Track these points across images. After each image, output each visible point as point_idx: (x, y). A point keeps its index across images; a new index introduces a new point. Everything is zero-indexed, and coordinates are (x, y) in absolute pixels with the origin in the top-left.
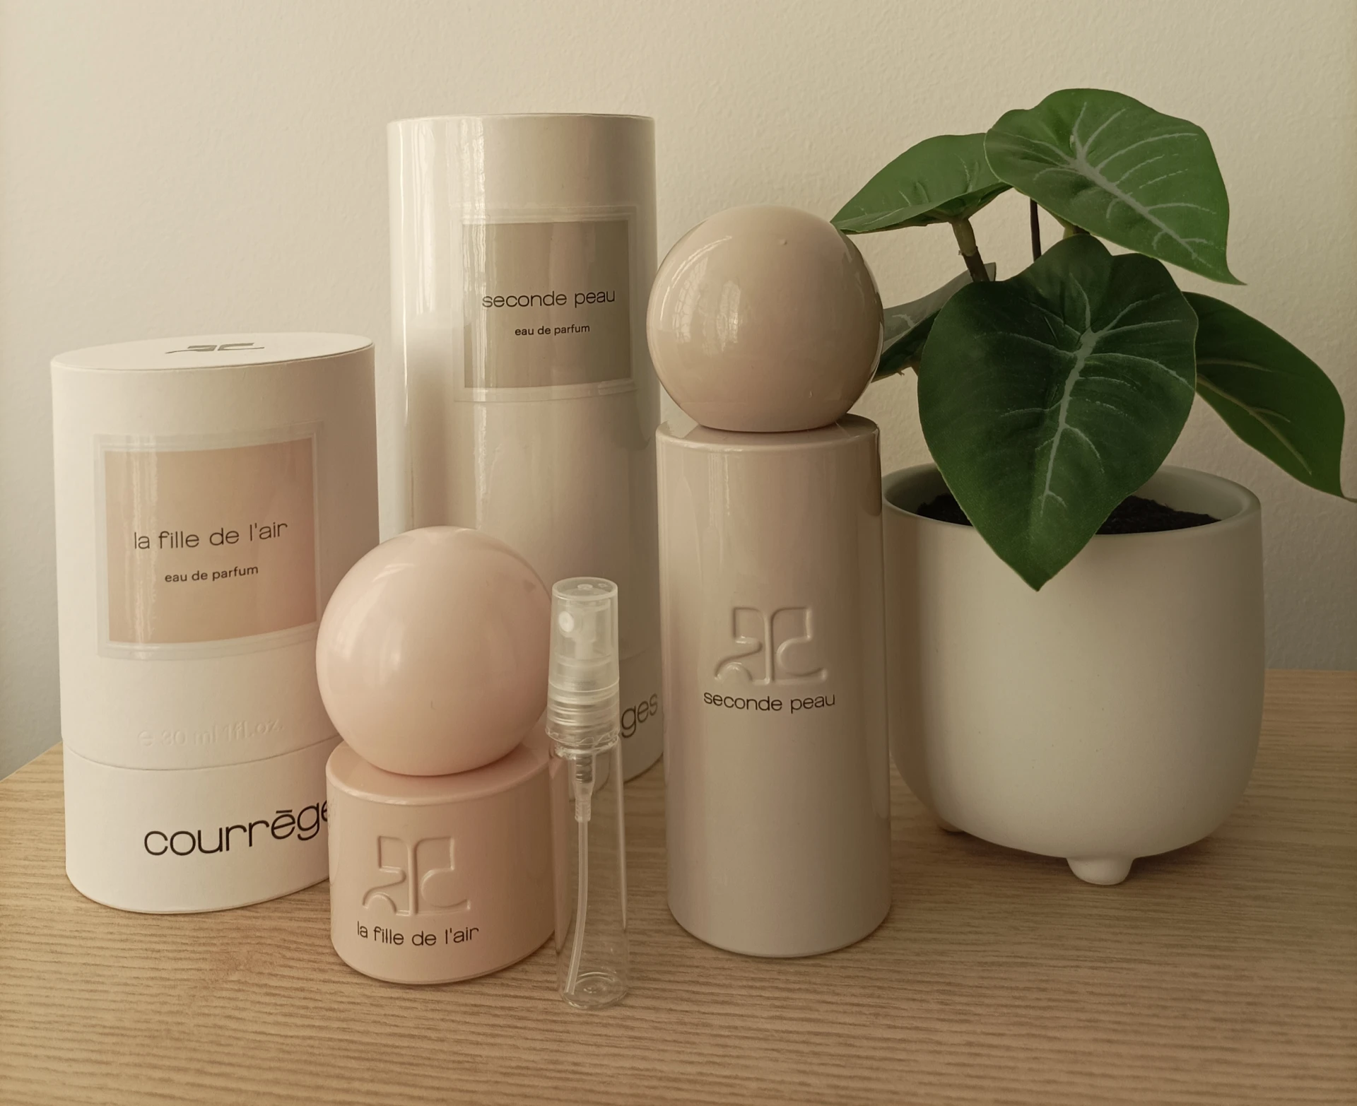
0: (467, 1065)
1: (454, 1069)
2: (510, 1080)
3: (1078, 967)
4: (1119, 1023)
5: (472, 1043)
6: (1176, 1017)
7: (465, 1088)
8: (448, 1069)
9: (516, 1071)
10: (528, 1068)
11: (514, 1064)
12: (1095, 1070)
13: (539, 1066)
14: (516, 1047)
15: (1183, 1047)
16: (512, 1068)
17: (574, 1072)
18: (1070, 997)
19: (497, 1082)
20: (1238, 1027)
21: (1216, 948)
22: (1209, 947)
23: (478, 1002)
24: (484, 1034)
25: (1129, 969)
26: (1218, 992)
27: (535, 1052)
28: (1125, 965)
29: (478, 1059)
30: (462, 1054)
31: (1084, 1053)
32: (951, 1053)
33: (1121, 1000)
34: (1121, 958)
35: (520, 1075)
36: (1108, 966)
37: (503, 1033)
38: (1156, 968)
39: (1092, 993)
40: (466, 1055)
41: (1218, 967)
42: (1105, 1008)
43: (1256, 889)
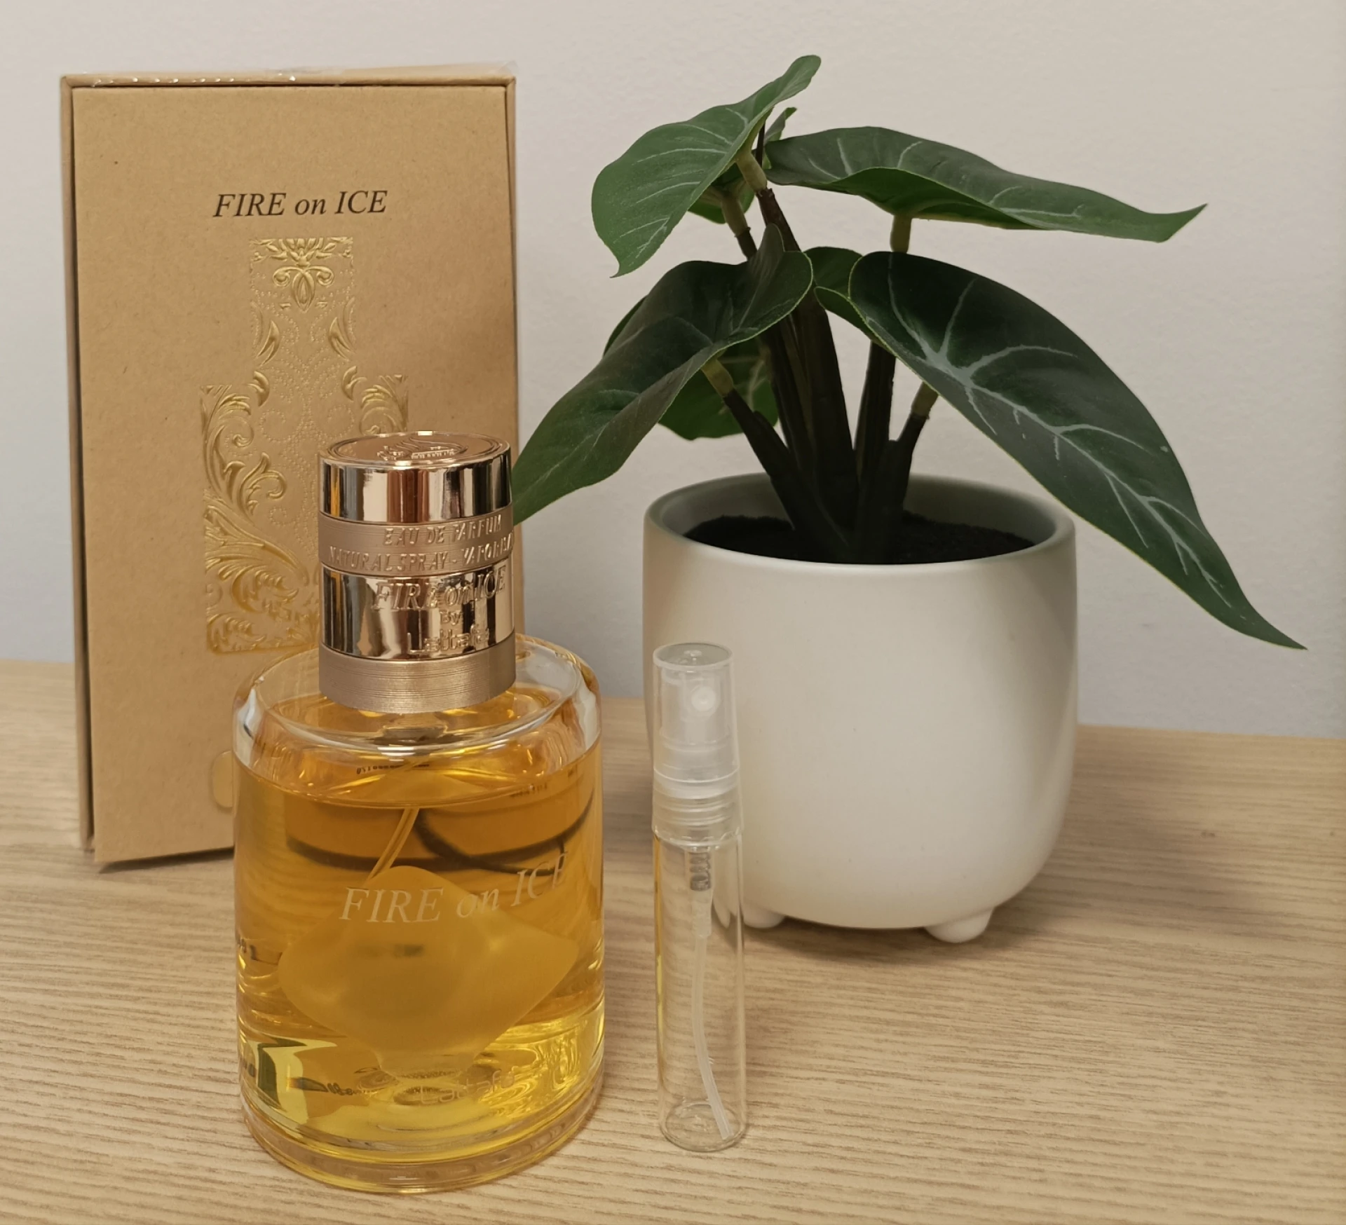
0: (88, 1167)
1: (72, 1170)
2: (130, 1186)
3: (824, 1079)
4: (848, 1149)
5: (103, 1139)
6: (919, 1145)
7: (76, 1194)
8: (66, 1169)
9: (141, 1176)
10: (155, 1172)
11: (141, 1167)
12: (805, 1205)
13: (169, 1171)
14: (150, 1147)
15: (916, 1181)
16: (139, 1172)
17: (206, 1180)
18: (804, 1116)
19: (116, 1188)
20: (989, 1159)
21: (992, 1063)
22: (984, 1062)
23: (126, 1091)
24: (121, 1130)
25: (882, 1085)
26: (978, 1117)
27: (170, 1153)
28: (880, 1080)
29: (104, 1159)
30: (87, 1152)
31: (798, 1184)
32: (643, 1177)
33: (862, 1122)
34: (877, 1072)
35: (144, 1180)
36: (859, 1080)
37: (142, 1129)
38: (916, 1085)
39: (831, 1112)
40: (92, 1153)
41: (986, 1087)
42: (840, 1131)
43: (1061, 993)
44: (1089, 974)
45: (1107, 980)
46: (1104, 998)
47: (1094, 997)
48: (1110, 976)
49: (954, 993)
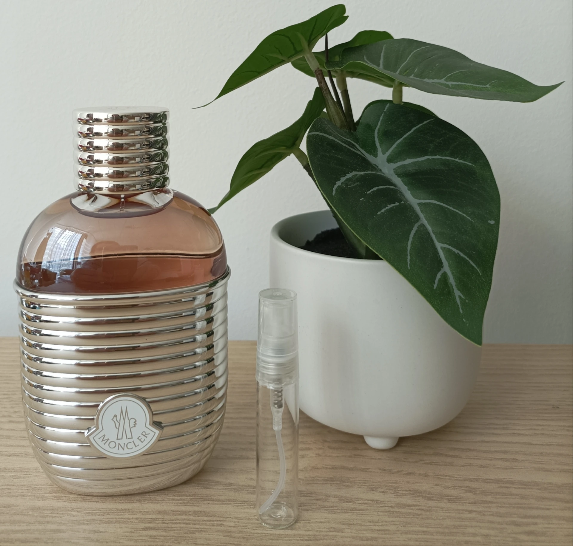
43: (528, 524)
44: (537, 508)
45: (547, 513)
46: (552, 526)
47: (546, 526)
48: (548, 509)
49: (470, 530)
